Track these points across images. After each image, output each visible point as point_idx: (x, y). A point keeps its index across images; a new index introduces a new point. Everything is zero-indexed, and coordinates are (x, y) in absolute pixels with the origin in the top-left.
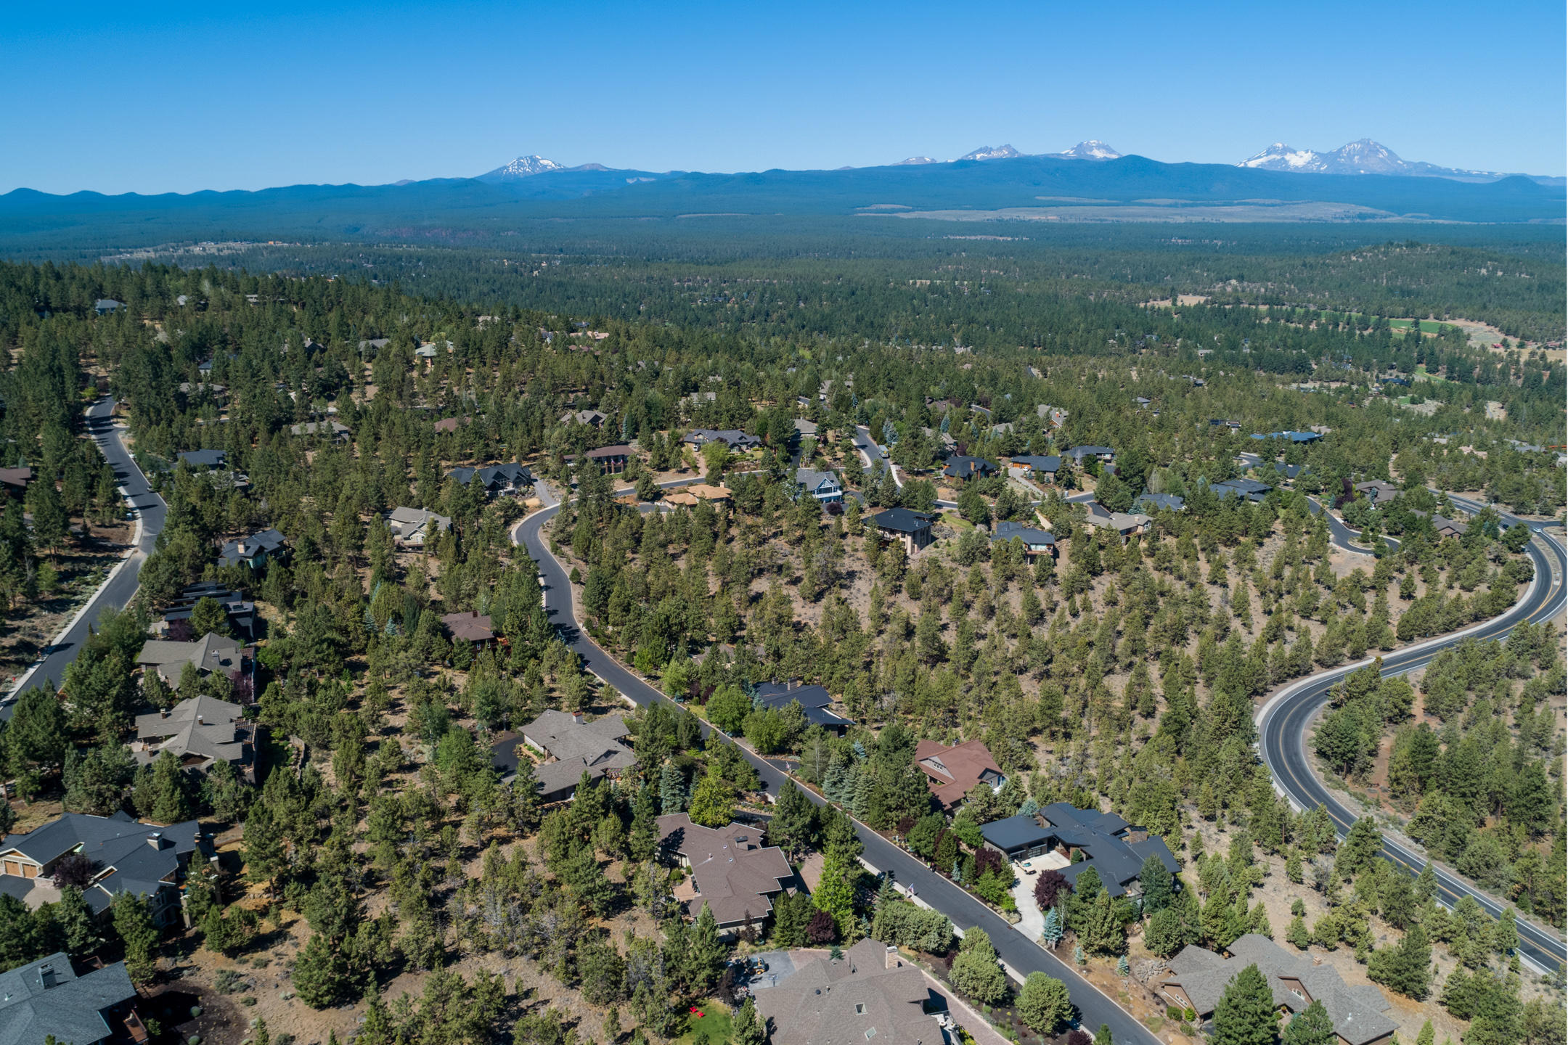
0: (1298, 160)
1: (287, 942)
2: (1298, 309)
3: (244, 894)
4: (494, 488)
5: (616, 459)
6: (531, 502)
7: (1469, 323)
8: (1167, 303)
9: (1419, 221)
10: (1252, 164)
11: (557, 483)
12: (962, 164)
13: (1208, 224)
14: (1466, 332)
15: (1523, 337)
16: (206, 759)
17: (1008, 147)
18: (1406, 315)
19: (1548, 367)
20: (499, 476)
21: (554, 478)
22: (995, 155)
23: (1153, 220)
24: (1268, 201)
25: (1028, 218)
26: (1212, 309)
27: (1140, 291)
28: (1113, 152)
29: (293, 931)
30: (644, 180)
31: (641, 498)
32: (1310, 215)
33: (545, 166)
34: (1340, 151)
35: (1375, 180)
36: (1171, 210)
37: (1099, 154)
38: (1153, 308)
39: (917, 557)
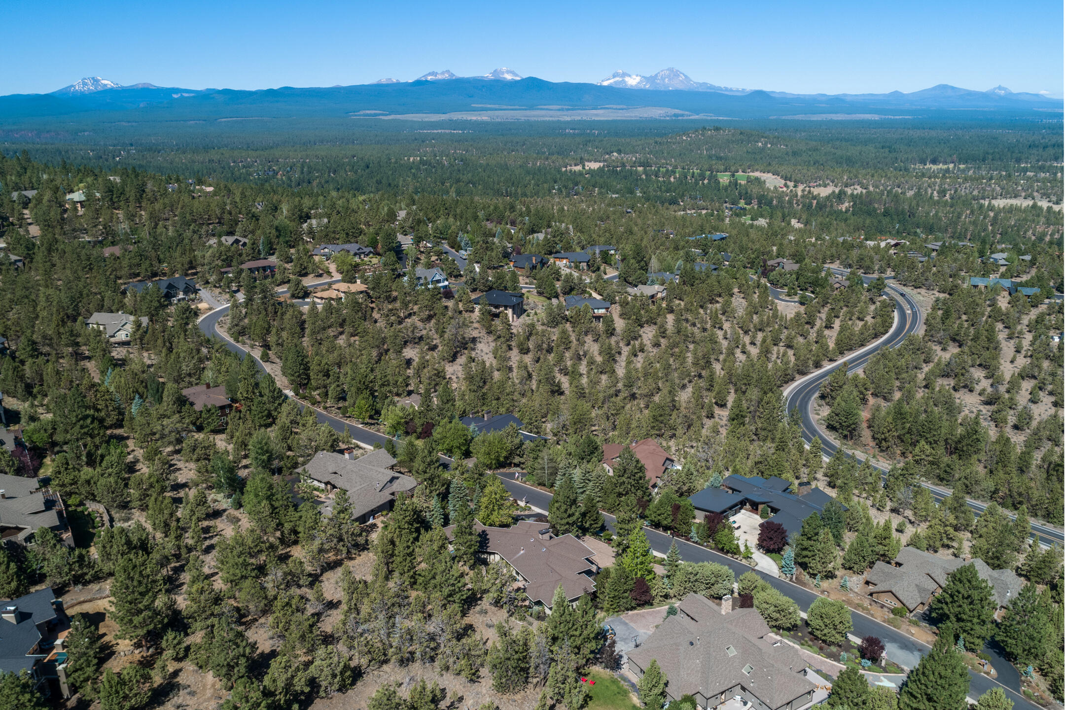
0: (633, 81)
1: (181, 692)
2: (661, 169)
3: (113, 653)
4: (168, 296)
5: (264, 269)
6: (202, 306)
7: (762, 174)
8: (579, 168)
9: (709, 118)
10: (605, 83)
11: (219, 290)
12: (418, 83)
13: (585, 121)
14: (762, 179)
15: (796, 181)
16: (23, 529)
17: (448, 71)
18: (725, 171)
19: (814, 198)
20: (170, 286)
21: (215, 286)
22: (440, 77)
23: (551, 119)
24: (618, 107)
25: (469, 118)
26: (609, 171)
27: (561, 161)
28: (517, 75)
29: (181, 679)
30: (186, 95)
31: (293, 296)
32: (645, 115)
33: (105, 85)
34: (656, 75)
35: (678, 93)
36: (559, 113)
37: (509, 77)
38: (571, 171)
39: (517, 324)
